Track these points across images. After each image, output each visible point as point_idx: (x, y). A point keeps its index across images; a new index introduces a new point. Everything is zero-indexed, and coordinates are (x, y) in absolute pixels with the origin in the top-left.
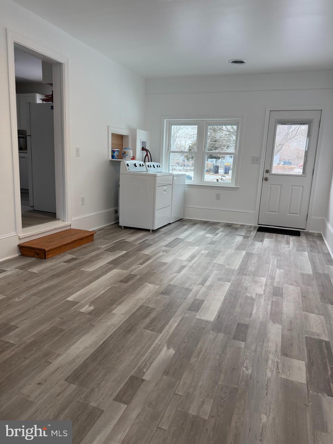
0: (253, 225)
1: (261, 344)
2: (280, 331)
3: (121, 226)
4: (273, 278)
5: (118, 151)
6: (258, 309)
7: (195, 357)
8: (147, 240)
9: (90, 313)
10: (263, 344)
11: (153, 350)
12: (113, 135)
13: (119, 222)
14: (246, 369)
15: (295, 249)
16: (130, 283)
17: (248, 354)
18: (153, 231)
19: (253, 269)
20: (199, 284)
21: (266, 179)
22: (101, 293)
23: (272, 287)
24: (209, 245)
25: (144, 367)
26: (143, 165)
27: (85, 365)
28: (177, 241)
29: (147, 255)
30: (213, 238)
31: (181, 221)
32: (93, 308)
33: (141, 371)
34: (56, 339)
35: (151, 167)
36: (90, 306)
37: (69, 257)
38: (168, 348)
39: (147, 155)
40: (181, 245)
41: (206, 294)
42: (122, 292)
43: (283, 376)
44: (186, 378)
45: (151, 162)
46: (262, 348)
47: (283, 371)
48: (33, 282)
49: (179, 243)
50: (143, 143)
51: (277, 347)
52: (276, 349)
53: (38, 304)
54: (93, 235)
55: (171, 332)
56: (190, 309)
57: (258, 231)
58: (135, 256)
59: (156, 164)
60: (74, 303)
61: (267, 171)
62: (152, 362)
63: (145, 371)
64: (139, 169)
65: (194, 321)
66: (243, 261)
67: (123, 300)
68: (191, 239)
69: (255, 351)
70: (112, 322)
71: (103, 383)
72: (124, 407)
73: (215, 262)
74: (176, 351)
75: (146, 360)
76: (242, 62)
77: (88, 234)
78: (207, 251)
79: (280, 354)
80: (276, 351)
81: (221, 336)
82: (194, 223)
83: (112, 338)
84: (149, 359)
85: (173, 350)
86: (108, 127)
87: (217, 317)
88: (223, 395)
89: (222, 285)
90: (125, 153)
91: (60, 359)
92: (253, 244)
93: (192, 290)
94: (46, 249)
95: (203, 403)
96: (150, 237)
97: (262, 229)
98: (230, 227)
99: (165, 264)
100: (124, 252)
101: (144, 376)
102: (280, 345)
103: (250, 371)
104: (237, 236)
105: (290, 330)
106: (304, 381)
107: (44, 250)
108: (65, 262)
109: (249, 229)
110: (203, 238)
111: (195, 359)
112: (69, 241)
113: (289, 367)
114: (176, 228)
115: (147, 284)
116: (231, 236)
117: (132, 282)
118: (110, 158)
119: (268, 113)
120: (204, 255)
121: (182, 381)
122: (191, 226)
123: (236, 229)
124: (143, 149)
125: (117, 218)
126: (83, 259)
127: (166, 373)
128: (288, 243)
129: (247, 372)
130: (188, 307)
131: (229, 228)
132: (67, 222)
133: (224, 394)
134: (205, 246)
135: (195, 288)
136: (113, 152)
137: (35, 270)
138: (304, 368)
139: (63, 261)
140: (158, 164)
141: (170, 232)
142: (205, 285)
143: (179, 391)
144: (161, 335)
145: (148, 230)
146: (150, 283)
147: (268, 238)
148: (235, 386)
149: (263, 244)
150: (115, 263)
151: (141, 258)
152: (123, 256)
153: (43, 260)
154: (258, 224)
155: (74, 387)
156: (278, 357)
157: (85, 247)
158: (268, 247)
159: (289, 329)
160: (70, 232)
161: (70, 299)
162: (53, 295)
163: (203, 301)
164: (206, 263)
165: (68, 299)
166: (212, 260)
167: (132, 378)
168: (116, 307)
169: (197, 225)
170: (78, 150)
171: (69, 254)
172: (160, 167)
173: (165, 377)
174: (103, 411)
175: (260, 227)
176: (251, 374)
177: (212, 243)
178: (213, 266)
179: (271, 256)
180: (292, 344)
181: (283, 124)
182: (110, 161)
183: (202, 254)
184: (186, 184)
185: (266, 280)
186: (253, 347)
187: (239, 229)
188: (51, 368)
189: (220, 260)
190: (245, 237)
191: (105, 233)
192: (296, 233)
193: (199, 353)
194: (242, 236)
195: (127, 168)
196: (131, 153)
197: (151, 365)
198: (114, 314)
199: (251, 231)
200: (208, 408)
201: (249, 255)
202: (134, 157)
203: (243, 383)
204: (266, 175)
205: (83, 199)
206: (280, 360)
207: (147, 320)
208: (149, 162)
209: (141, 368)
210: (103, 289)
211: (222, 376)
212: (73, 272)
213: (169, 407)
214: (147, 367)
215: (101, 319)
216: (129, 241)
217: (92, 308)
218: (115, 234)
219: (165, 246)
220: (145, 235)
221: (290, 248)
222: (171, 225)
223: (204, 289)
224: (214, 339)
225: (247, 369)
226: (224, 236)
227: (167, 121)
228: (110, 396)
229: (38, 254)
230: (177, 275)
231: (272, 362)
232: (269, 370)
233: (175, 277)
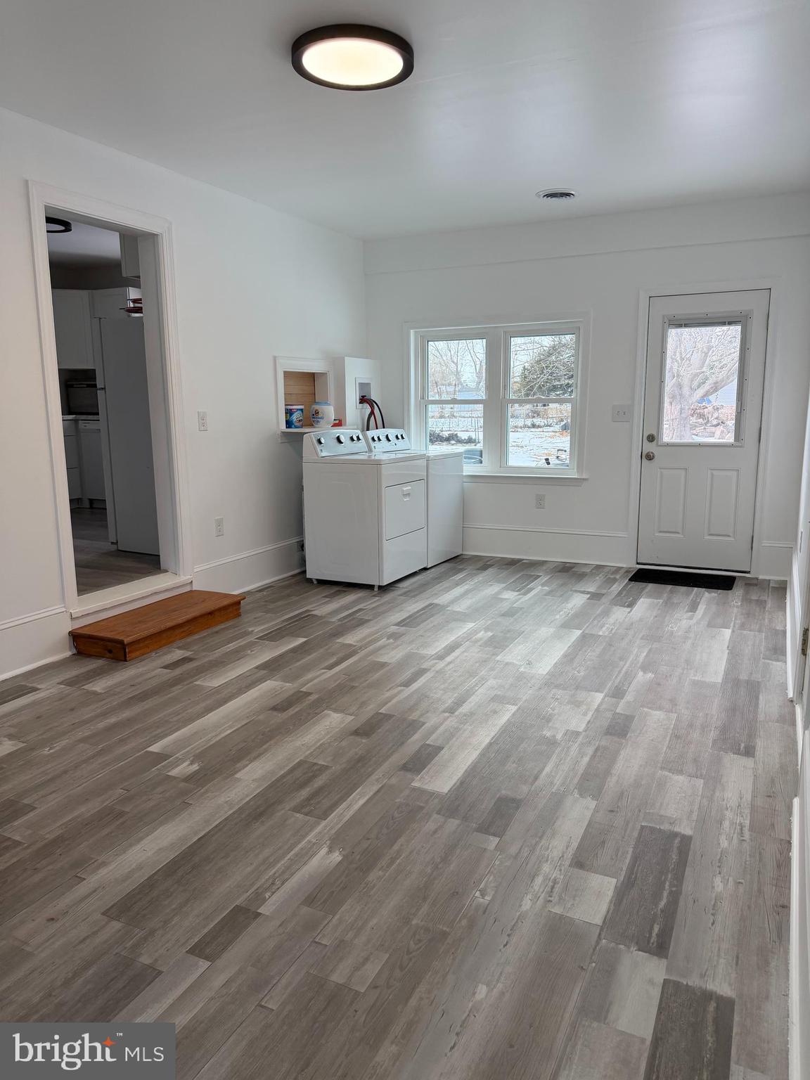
0: (624, 566)
1: (534, 842)
2: (588, 814)
3: (311, 579)
4: (618, 693)
5: (302, 410)
6: (557, 766)
7: (380, 870)
8: (360, 610)
9: (189, 778)
10: (537, 843)
11: (296, 855)
12: (288, 375)
13: (305, 572)
14: (481, 895)
15: (705, 623)
16: (291, 711)
17: (497, 863)
18: (380, 587)
19: (582, 674)
20: (444, 712)
21: (650, 457)
22: (223, 735)
23: (609, 715)
24: (499, 619)
25: (267, 890)
26: (358, 438)
27: (151, 883)
28: (431, 610)
29: (351, 645)
30: (517, 601)
31: (456, 562)
32: (198, 768)
33: (259, 898)
34: (106, 831)
35: (379, 439)
36: (192, 763)
37: (178, 654)
38: (331, 851)
39: (372, 413)
40: (437, 619)
41: (452, 734)
42: (269, 731)
43: (557, 910)
44: (348, 911)
45: (384, 428)
46: (533, 850)
47: (560, 898)
48: (87, 713)
49: (432, 616)
50: (364, 386)
51: (567, 848)
52: (563, 853)
53: (85, 761)
54: (238, 603)
55: (346, 819)
56: (405, 768)
57: (631, 580)
58: (321, 650)
59: (392, 432)
60: (161, 757)
61: (651, 438)
62: (287, 880)
63: (267, 897)
64: (347, 446)
65: (407, 792)
66: (565, 656)
67: (266, 751)
68: (461, 607)
69: (516, 857)
70: (229, 797)
71: (176, 919)
72: (204, 965)
73: (498, 658)
74: (345, 857)
75: (277, 875)
76: (568, 195)
77: (226, 602)
78: (490, 634)
79: (568, 863)
80: (563, 856)
81: (453, 824)
82: (484, 564)
83: (220, 830)
84: (283, 872)
85: (340, 854)
86: (275, 358)
87: (458, 784)
88: (412, 946)
89: (495, 712)
90: (317, 413)
91: (103, 872)
92: (606, 613)
93: (424, 724)
94: (126, 641)
95: (366, 959)
96: (371, 603)
97: (645, 576)
98: (568, 572)
99: (383, 665)
100: (302, 640)
101: (262, 907)
102: (575, 845)
103: (488, 898)
104: (576, 594)
105: (612, 811)
106: (598, 920)
107: (121, 642)
108: (166, 667)
109: (609, 575)
110: (496, 598)
111: (381, 873)
112: (180, 621)
113: (576, 890)
114: (439, 579)
115: (329, 712)
116: (561, 596)
117: (297, 710)
118: (283, 426)
119: (644, 302)
120: (479, 644)
121: (337, 917)
122: (474, 572)
123: (581, 577)
124: (363, 400)
125: (303, 562)
126: (207, 659)
127: (310, 900)
128: (693, 608)
129: (482, 900)
130: (404, 761)
131: (566, 574)
132: (182, 577)
133: (416, 944)
134: (490, 622)
135: (432, 720)
136: (289, 412)
137: (99, 686)
138: (610, 893)
139: (162, 665)
140: (399, 432)
141: (423, 587)
142: (456, 713)
143: (324, 936)
144: (324, 823)
145: (371, 587)
146: (336, 711)
147: (649, 596)
148: (445, 929)
149: (629, 612)
150: (271, 668)
151: (333, 654)
152: (294, 650)
153: (122, 663)
154: (638, 563)
155: (116, 925)
156: (561, 870)
157: (217, 632)
158: (641, 620)
159: (609, 809)
160: (191, 597)
161: (155, 748)
162: (122, 741)
163: (440, 748)
164: (476, 662)
165: (150, 749)
166: (493, 655)
167: (238, 910)
168: (247, 765)
169: (490, 569)
170: (202, 418)
171: (179, 648)
172: (403, 438)
173: (305, 910)
174: (160, 973)
175: (640, 570)
176: (488, 905)
177: (510, 613)
178: (492, 669)
179: (638, 642)
180: (604, 842)
181: (680, 326)
182: (283, 432)
183: (477, 641)
184: (464, 474)
185: (603, 699)
186: (513, 850)
187: (586, 578)
188: (82, 889)
189: (515, 654)
190: (595, 596)
191: (272, 596)
192: (722, 583)
193: (393, 861)
194: (588, 593)
195: (318, 447)
196: (330, 412)
197: (283, 884)
198: (239, 780)
199: (615, 580)
200: (372, 970)
201: (584, 640)
202: (340, 421)
203: (464, 922)
204: (649, 447)
205: (219, 523)
206: (562, 877)
207: (304, 793)
208: (377, 428)
209: (260, 891)
210: (230, 727)
211: (425, 908)
212: (177, 690)
213: (293, 969)
214: (275, 887)
215: (207, 792)
216: (319, 615)
217: (195, 767)
218: (294, 598)
219: (398, 624)
220: (360, 598)
221: (692, 622)
222: (429, 572)
223: (451, 722)
224: (435, 832)
225: (483, 895)
226: (545, 595)
227: (416, 332)
228: (182, 945)
229: (110, 651)
230: (402, 691)
231: (544, 881)
232: (529, 896)
233: (395, 695)
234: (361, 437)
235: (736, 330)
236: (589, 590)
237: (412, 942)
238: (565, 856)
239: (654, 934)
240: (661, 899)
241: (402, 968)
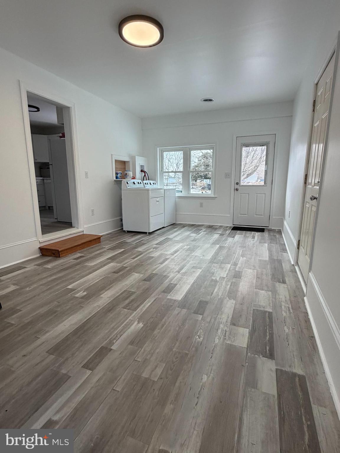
0: (229, 226)
1: (215, 316)
2: (233, 305)
3: (125, 231)
4: (235, 264)
5: (121, 173)
6: (219, 289)
7: (158, 329)
8: (143, 240)
9: (82, 298)
10: (217, 317)
11: (125, 325)
12: (116, 161)
13: (123, 229)
14: (199, 337)
15: (258, 242)
16: (121, 273)
17: (203, 325)
18: (149, 233)
19: (222, 258)
20: (176, 272)
21: (237, 190)
22: (96, 282)
23: (234, 271)
24: (191, 242)
25: (114, 339)
26: (141, 183)
27: (67, 339)
28: (167, 240)
29: (140, 251)
30: (196, 237)
31: (173, 225)
32: (86, 293)
33: (111, 343)
34: (50, 318)
35: (148, 184)
36: (84, 292)
37: (79, 255)
38: (139, 323)
39: (145, 175)
40: (170, 243)
41: (180, 280)
42: (112, 280)
43: (229, 342)
44: (147, 347)
45: (149, 180)
46: (215, 319)
47: (229, 338)
48: (45, 275)
49: (168, 241)
50: (142, 166)
51: (228, 318)
52: (227, 320)
53: (42, 292)
54: (100, 238)
55: (144, 310)
56: (164, 292)
57: (232, 229)
58: (130, 253)
59: (152, 182)
60: (72, 290)
61: (237, 184)
62: (122, 335)
63: (114, 342)
64: (137, 186)
65: (165, 300)
66: (215, 253)
67: (112, 287)
68: (178, 239)
69: (210, 322)
70: (98, 304)
71: (77, 353)
72: (89, 372)
73: (193, 254)
74: (144, 325)
75: (118, 333)
76: (210, 100)
77: (95, 238)
78: (188, 247)
79: (229, 324)
81: (184, 311)
82: (184, 226)
83: (95, 316)
84: (120, 332)
85: (142, 324)
86: (112, 155)
87: (184, 296)
88: (174, 360)
89: (194, 272)
90: (126, 174)
91: (48, 334)
92: (226, 240)
93: (169, 276)
94: (60, 250)
95: (156, 367)
96: (146, 238)
97: (236, 228)
98: (212, 228)
99: (153, 257)
100: (123, 250)
101: (113, 346)
102: (231, 317)
103: (201, 339)
104: (215, 234)
105: (242, 304)
106: (245, 346)
107: (58, 251)
108: (74, 259)
109: (226, 228)
110: (188, 236)
111: (158, 331)
112: (80, 243)
113: (235, 334)
114: (168, 230)
115: (135, 273)
116: (211, 235)
117: (123, 273)
118: (115, 179)
119: (235, 138)
120: (186, 250)
121: (143, 349)
122: (180, 228)
123: (216, 229)
124: (142, 171)
125: (122, 225)
126: (89, 257)
127: (132, 343)
128: (253, 237)
129: (199, 340)
130: (163, 290)
131: (211, 228)
132: (80, 229)
133: (176, 359)
134: (188, 243)
135: (172, 275)
136: (117, 174)
137: (49, 266)
138: (248, 335)
139: (73, 258)
140: (154, 182)
141: (163, 233)
142: (180, 272)
143: (138, 357)
144: (135, 312)
145: (145, 233)
146: (136, 273)
147: (239, 234)
148: (186, 352)
149: (234, 239)
150: (112, 259)
151: (134, 254)
152: (120, 253)
153: (58, 258)
154: (233, 225)
155: (52, 357)
156: (227, 327)
157: (93, 248)
158: (238, 241)
159: (241, 303)
160: (83, 236)
161: (70, 287)
162: (57, 284)
163: (177, 284)
164: (185, 256)
165: (68, 287)
166: (191, 253)
167: (102, 348)
168: (105, 292)
169: (185, 227)
170: (86, 174)
171: (79, 253)
172: (155, 184)
173: (130, 346)
174: (70, 377)
175: (234, 227)
176: (202, 341)
177: (194, 240)
178: (191, 258)
179: (238, 248)
180: (241, 315)
181: (247, 147)
182: (115, 180)
183: (184, 249)
184: (176, 196)
185: (231, 266)
186: (208, 320)
187: (217, 230)
188: (39, 342)
189: (198, 253)
190: (222, 235)
191: (111, 236)
192: (261, 230)
193: (163, 325)
194: (219, 234)
195: (127, 185)
196: (131, 174)
197: (120, 337)
198: (102, 297)
199: (227, 230)
200: (159, 371)
201: (221, 248)
202: (134, 177)
203: (194, 349)
204: (237, 187)
205: (93, 211)
206: (228, 329)
207: (127, 302)
208: (147, 180)
209: (111, 340)
210: (98, 279)
211: (178, 344)
212: (78, 267)
213: (127, 372)
214: (117, 338)
215: (89, 302)
216: (130, 242)
217: (85, 293)
218: (119, 237)
219: (156, 244)
220: (142, 236)
221: (255, 241)
222: (165, 228)
223: (179, 276)
224: (178, 314)
225: (199, 338)
226: (205, 234)
227: (159, 149)
228: (80, 363)
229: (54, 254)
230: (160, 266)
231: (222, 331)
232: (217, 337)
233: (158, 267)
234: (141, 182)
235: (264, 148)
236: (219, 233)
237: (174, 358)
238: (228, 321)
239: (267, 350)
240: (267, 336)
241: (171, 370)
